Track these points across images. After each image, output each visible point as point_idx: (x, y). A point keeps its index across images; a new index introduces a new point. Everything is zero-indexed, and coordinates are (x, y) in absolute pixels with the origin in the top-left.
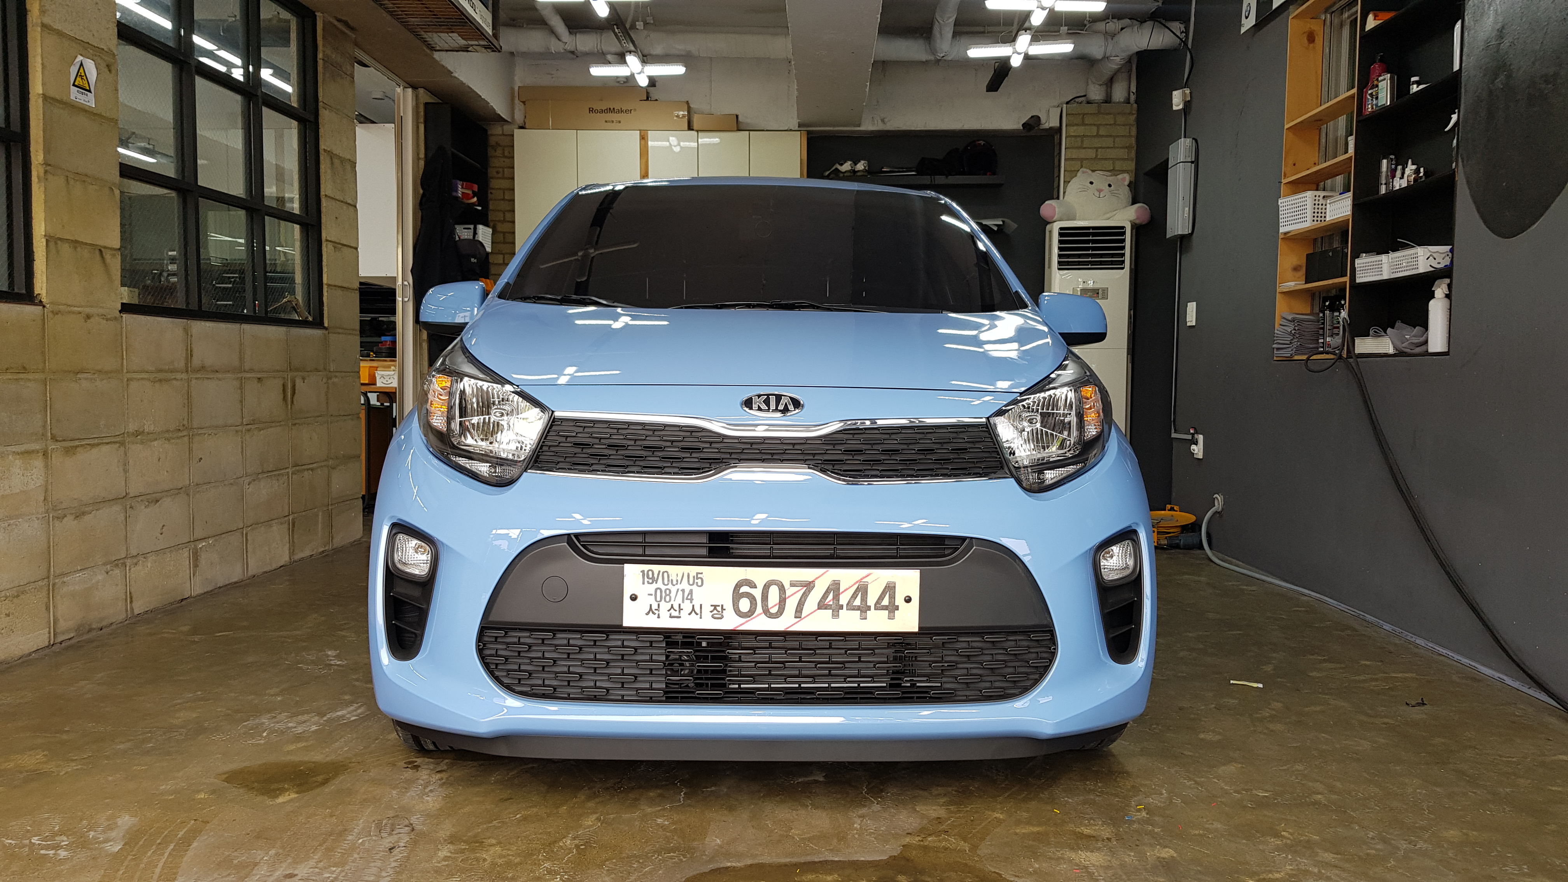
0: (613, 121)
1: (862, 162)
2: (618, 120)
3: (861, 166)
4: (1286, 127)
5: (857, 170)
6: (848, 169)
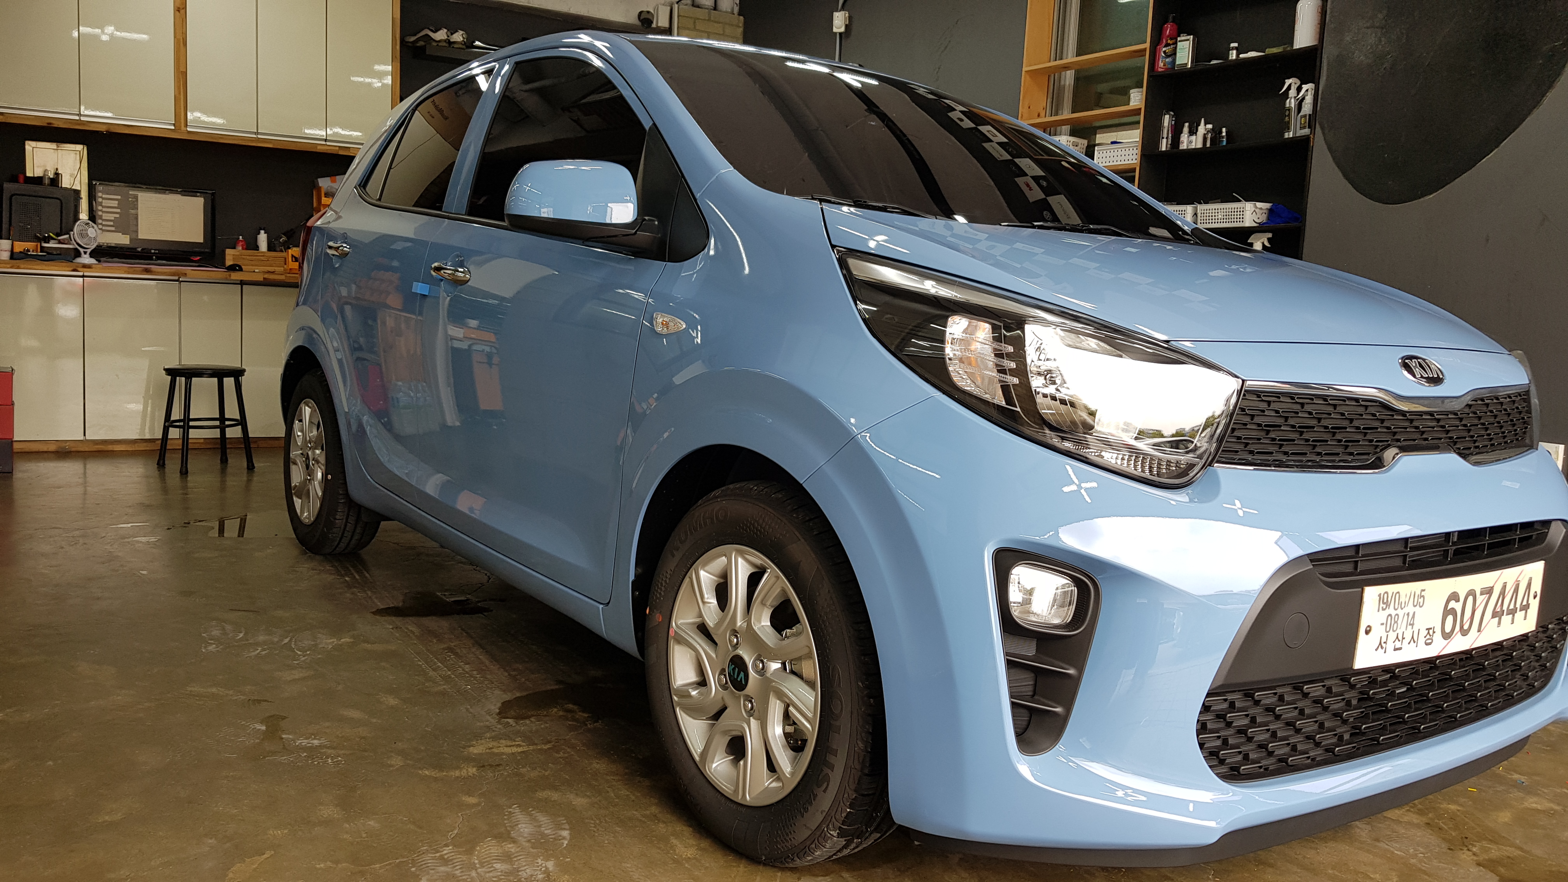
1: (461, 32)
3: (458, 37)
4: (1025, 69)
5: (452, 40)
6: (443, 38)
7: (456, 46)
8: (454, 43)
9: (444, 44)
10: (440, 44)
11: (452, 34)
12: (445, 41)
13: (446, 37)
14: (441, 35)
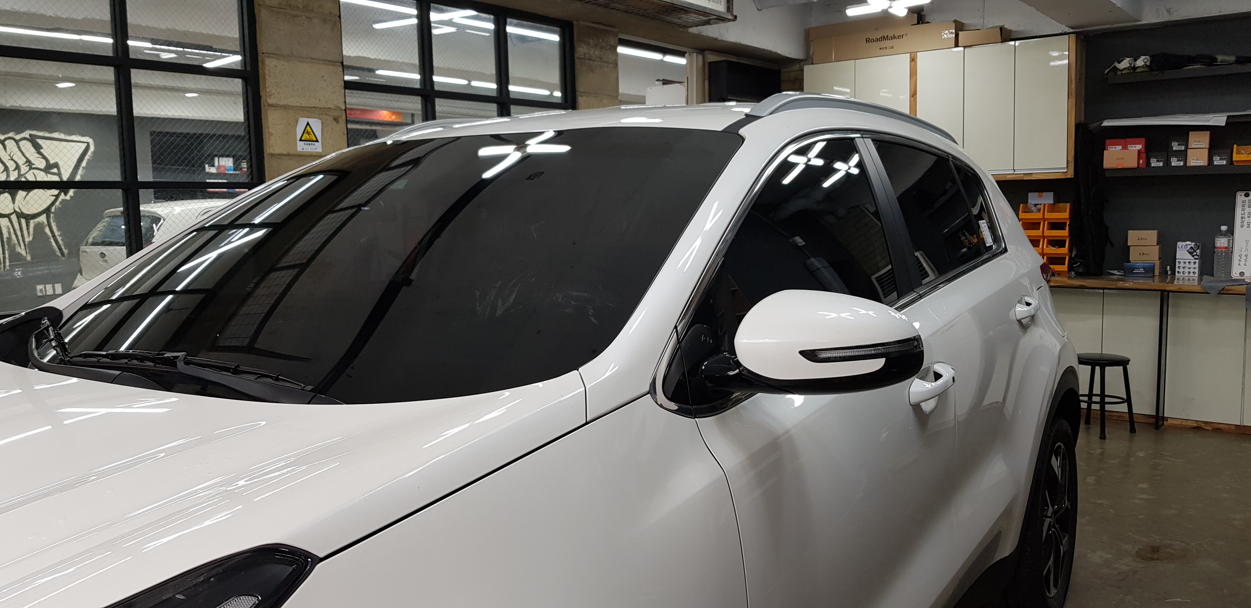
0: (886, 48)
1: (1143, 57)
2: (891, 46)
3: (1140, 62)
5: (1136, 66)
6: (1126, 67)
7: (1138, 70)
8: (1138, 67)
9: (1127, 71)
10: (1123, 72)
11: (1136, 60)
12: (1128, 68)
13: (1128, 65)
14: (1125, 64)
